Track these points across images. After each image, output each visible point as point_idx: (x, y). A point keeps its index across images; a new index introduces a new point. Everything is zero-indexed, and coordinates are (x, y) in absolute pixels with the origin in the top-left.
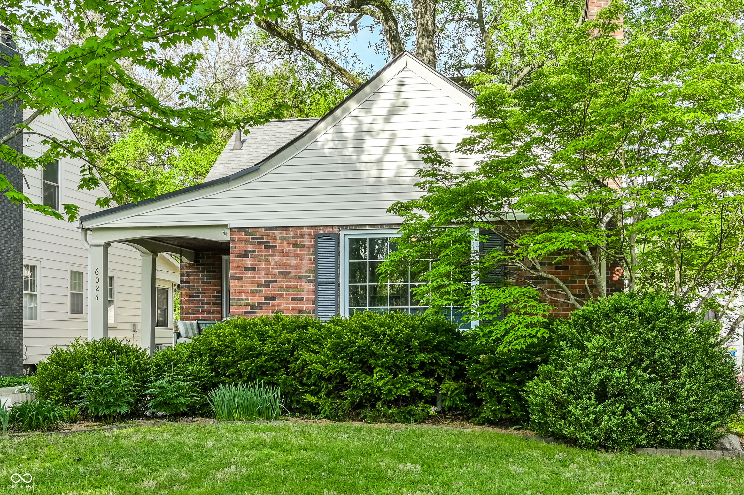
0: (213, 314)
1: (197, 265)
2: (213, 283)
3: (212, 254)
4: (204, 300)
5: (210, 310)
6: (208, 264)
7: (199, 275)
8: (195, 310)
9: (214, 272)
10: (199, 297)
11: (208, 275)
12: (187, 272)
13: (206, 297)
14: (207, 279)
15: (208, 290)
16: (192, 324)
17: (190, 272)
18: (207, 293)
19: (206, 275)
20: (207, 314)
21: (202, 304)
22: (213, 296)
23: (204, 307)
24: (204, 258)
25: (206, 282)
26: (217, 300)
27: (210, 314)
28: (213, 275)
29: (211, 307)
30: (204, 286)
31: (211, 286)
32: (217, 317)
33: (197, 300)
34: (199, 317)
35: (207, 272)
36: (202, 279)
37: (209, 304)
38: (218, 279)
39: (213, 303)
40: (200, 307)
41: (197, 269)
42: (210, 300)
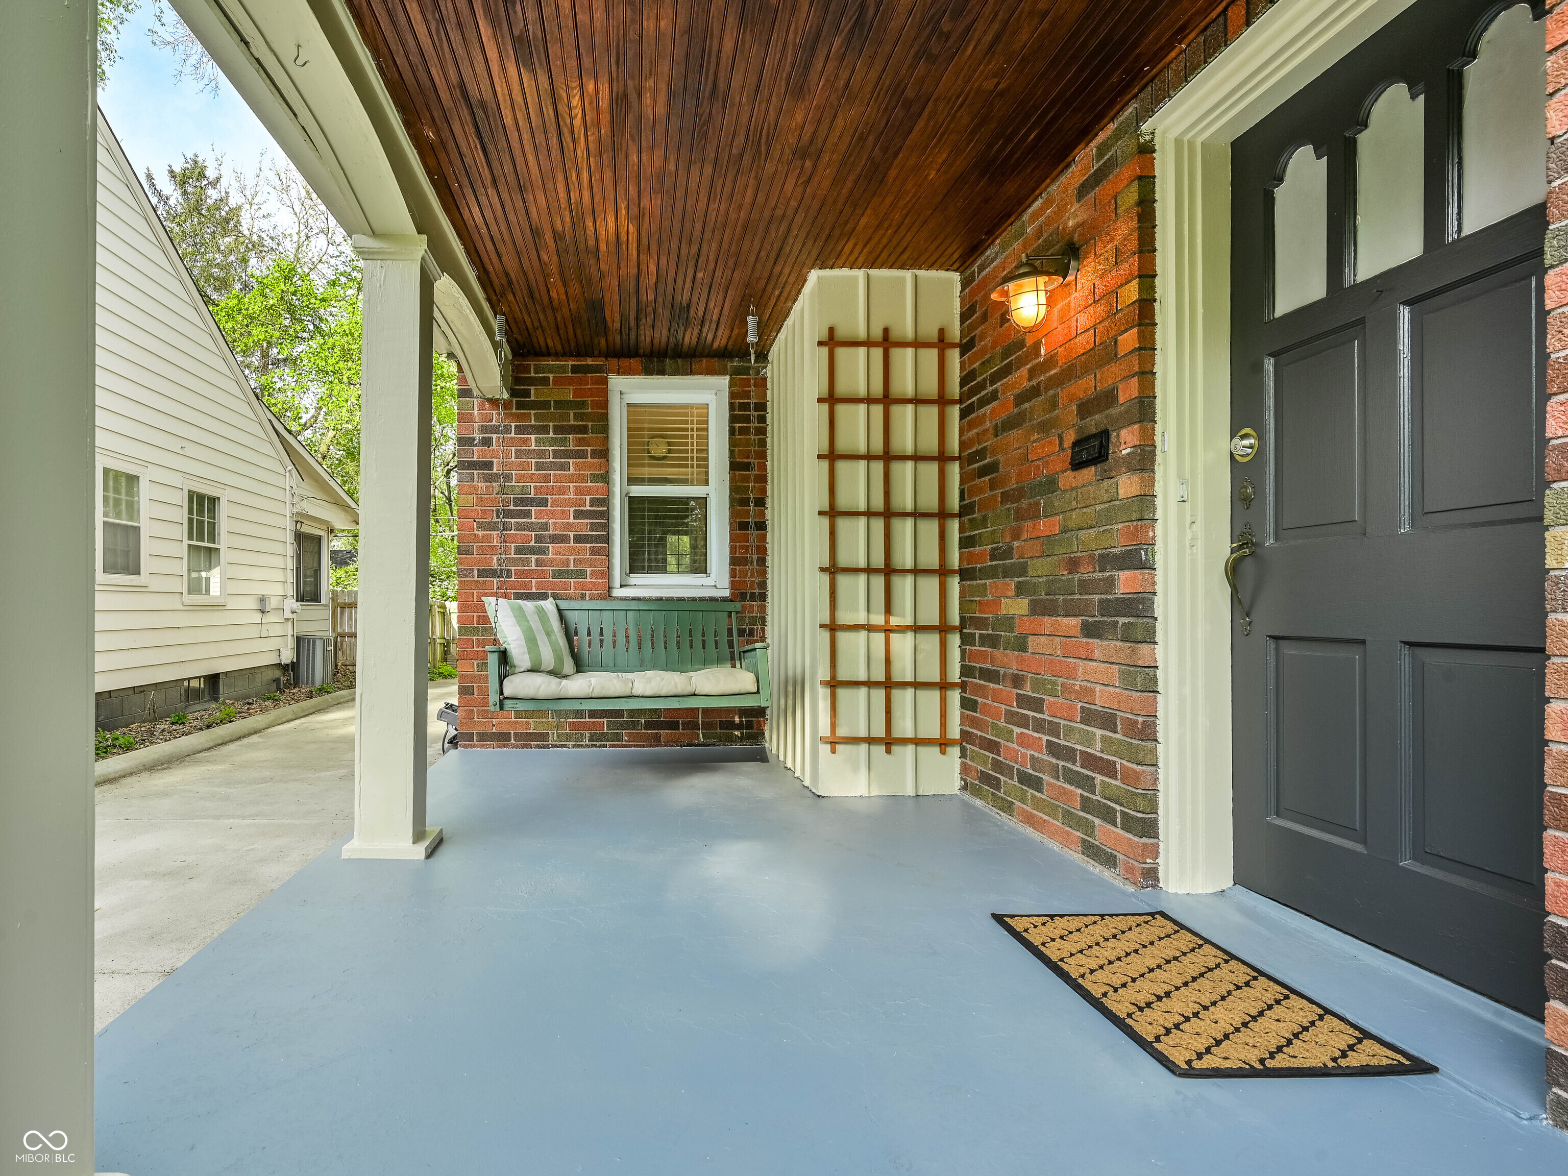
0: (581, 574)
1: (520, 406)
2: (578, 467)
3: (575, 370)
4: (545, 527)
5: (567, 563)
6: (559, 404)
7: (526, 442)
8: (514, 562)
9: (583, 430)
10: (527, 514)
11: (564, 442)
12: (484, 429)
13: (551, 514)
14: (556, 454)
15: (562, 491)
16: (541, 612)
17: (495, 429)
18: (556, 503)
19: (553, 442)
20: (557, 574)
21: (539, 539)
22: (578, 515)
23: (544, 551)
24: (545, 381)
25: (553, 466)
26: (593, 527)
27: (568, 574)
28: (579, 442)
29: (572, 551)
30: (546, 479)
31: (570, 479)
32: (594, 586)
33: (520, 527)
34: (527, 586)
35: (557, 430)
36: (541, 454)
37: (563, 539)
38: (595, 454)
39: (579, 539)
40: (532, 551)
41: (519, 417)
42: (569, 527)
